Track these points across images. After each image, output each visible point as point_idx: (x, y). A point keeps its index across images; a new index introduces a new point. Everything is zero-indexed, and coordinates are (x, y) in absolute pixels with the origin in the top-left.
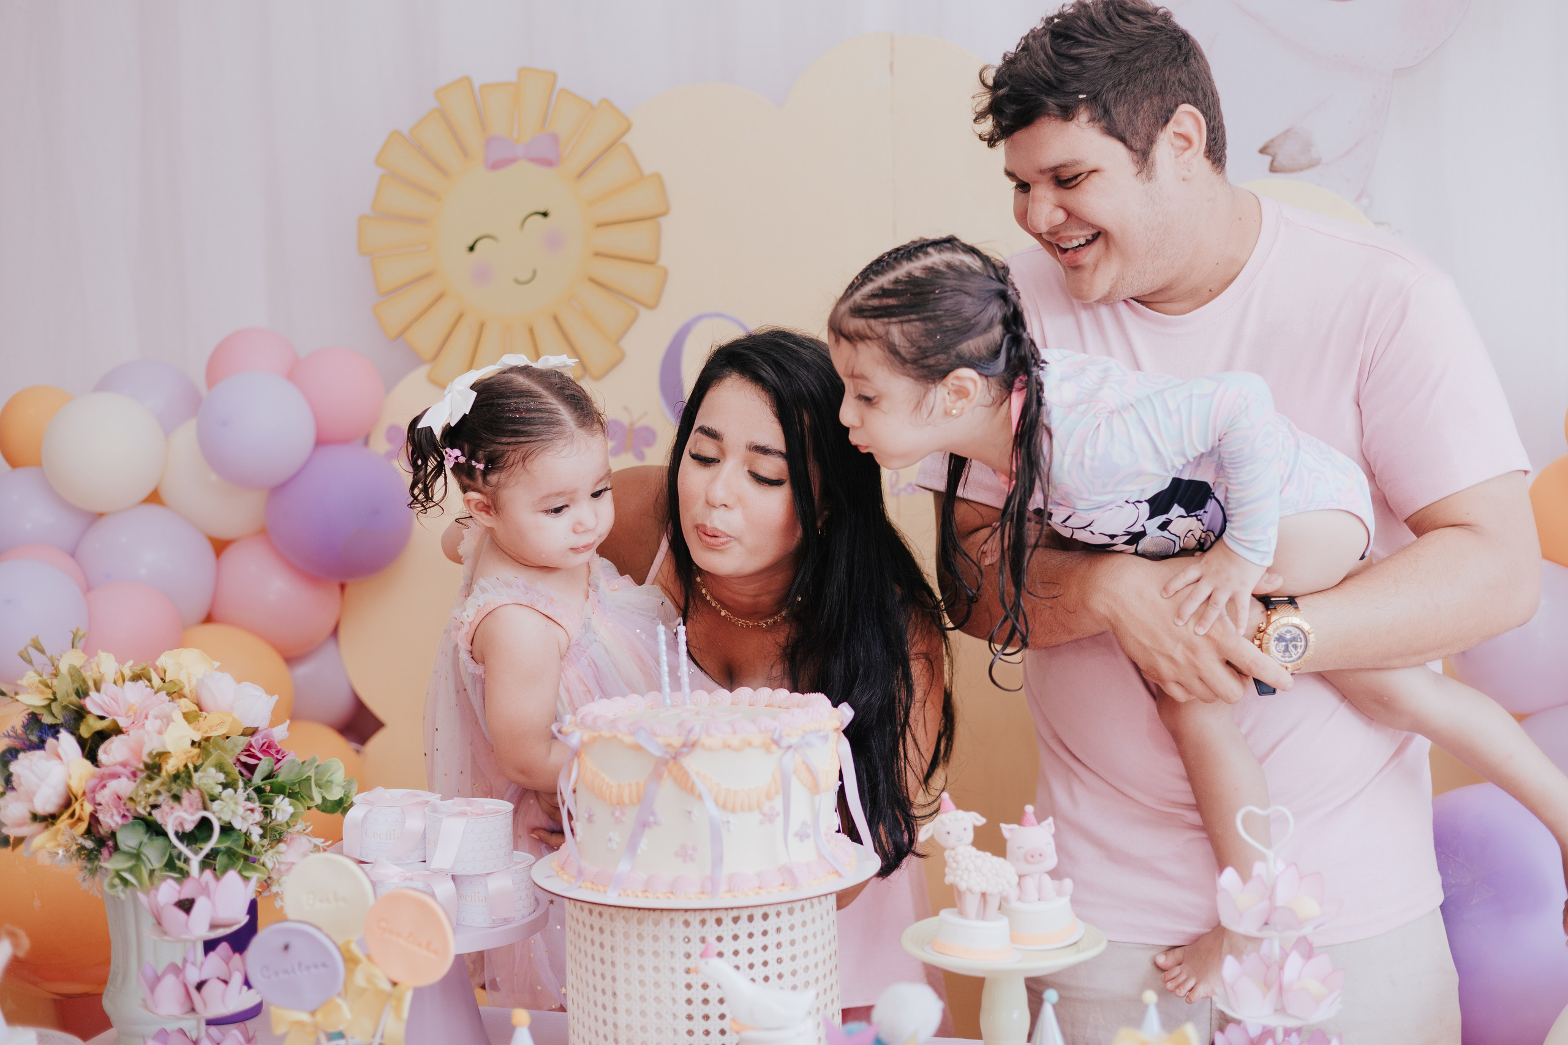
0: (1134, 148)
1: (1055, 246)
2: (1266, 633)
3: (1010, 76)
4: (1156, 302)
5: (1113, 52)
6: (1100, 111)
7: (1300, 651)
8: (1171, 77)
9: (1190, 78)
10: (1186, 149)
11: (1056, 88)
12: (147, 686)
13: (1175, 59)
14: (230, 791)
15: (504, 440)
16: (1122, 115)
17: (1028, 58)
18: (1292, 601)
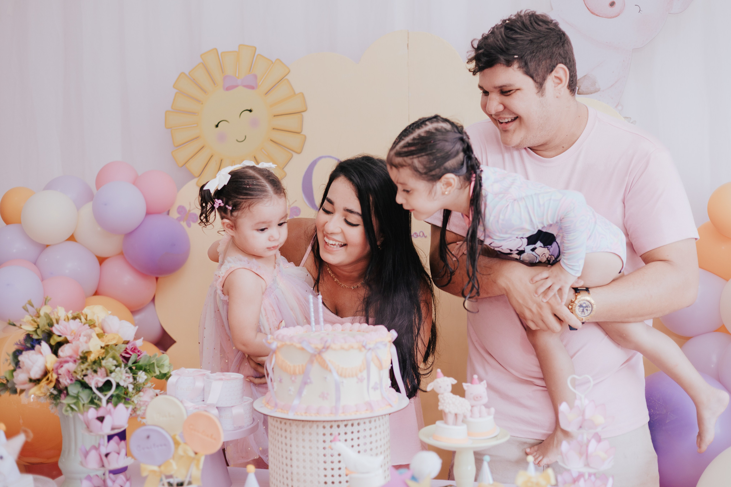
0: (537, 81)
1: (497, 121)
2: (574, 303)
3: (485, 45)
4: (539, 150)
5: (531, 38)
6: (523, 64)
7: (589, 312)
8: (556, 52)
9: (564, 53)
10: (559, 84)
11: (504, 52)
12: (79, 322)
13: (558, 44)
14: (118, 368)
15: (241, 197)
16: (533, 67)
17: (494, 37)
18: (587, 290)
